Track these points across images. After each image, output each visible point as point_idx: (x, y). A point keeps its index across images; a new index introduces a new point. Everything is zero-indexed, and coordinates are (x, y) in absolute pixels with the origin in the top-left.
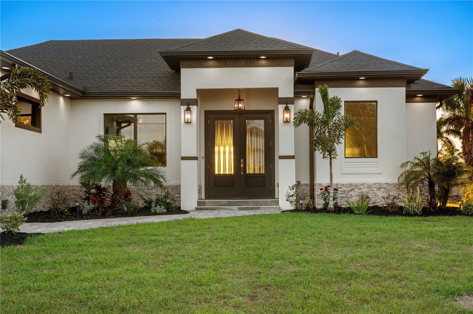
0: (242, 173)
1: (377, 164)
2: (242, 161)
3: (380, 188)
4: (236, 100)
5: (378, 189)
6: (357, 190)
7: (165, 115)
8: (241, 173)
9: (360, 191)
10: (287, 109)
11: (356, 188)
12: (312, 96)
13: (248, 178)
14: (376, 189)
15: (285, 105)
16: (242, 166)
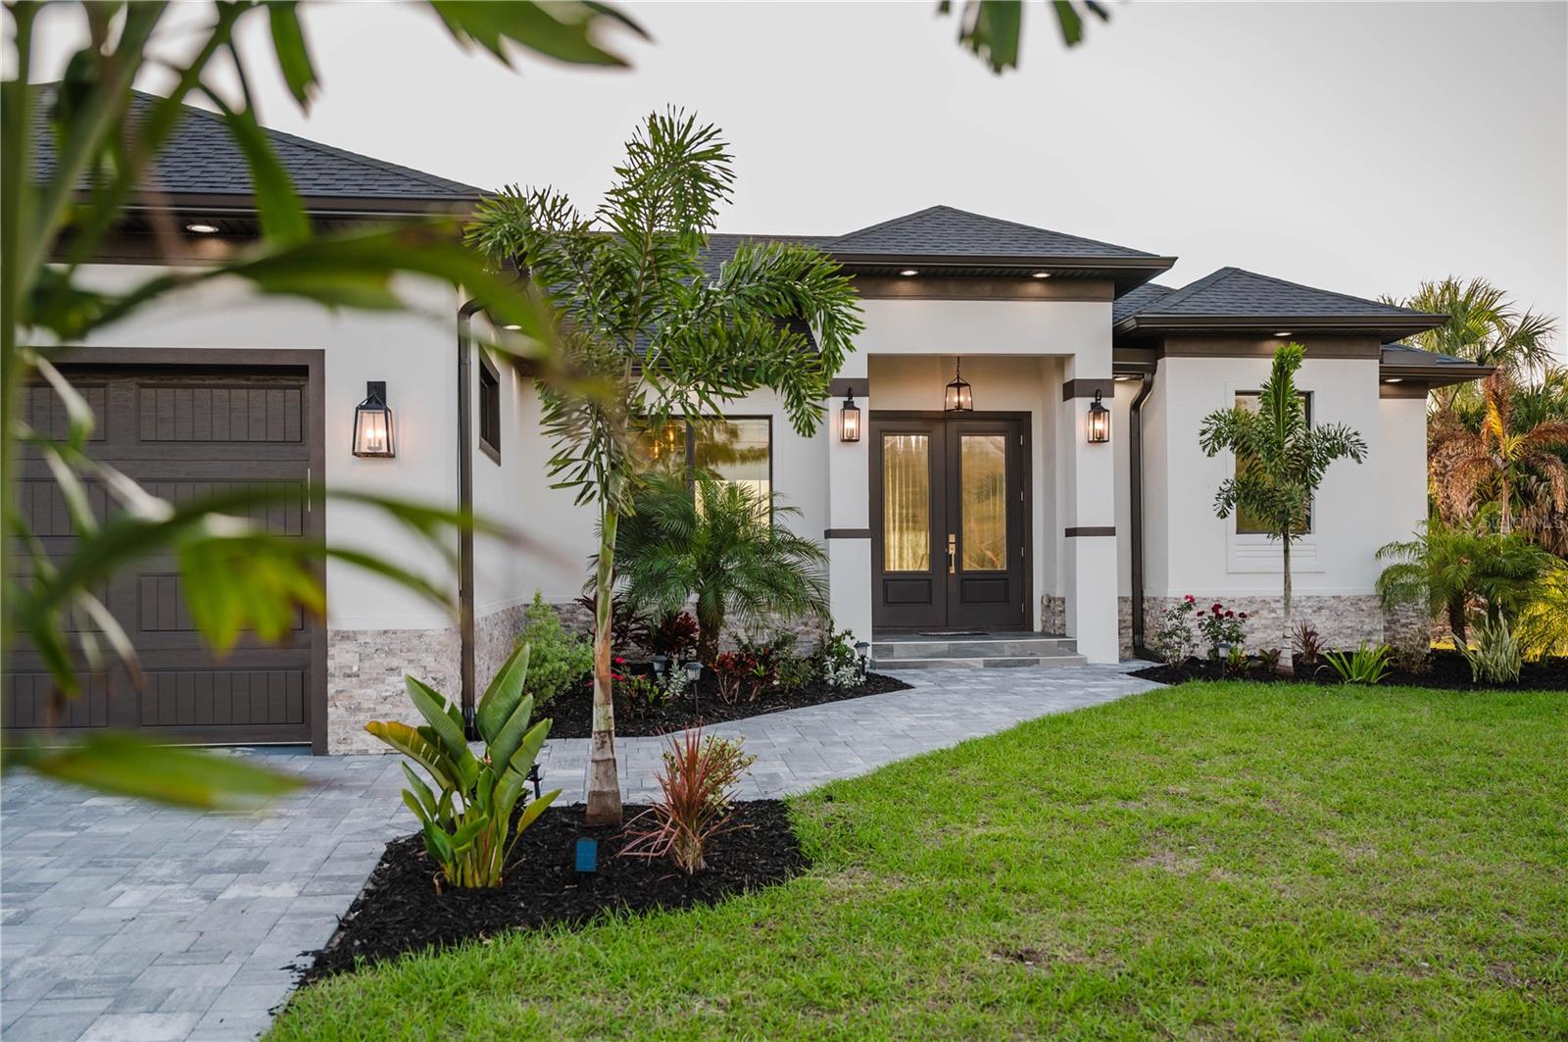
0: (952, 570)
1: (1313, 547)
2: (952, 538)
3: (1320, 608)
4: (950, 385)
5: (1314, 612)
6: (1265, 613)
7: (767, 422)
8: (948, 570)
9: (1274, 615)
10: (1097, 410)
11: (1262, 609)
12: (1147, 377)
13: (967, 582)
14: (1310, 611)
15: (1093, 400)
16: (952, 551)
